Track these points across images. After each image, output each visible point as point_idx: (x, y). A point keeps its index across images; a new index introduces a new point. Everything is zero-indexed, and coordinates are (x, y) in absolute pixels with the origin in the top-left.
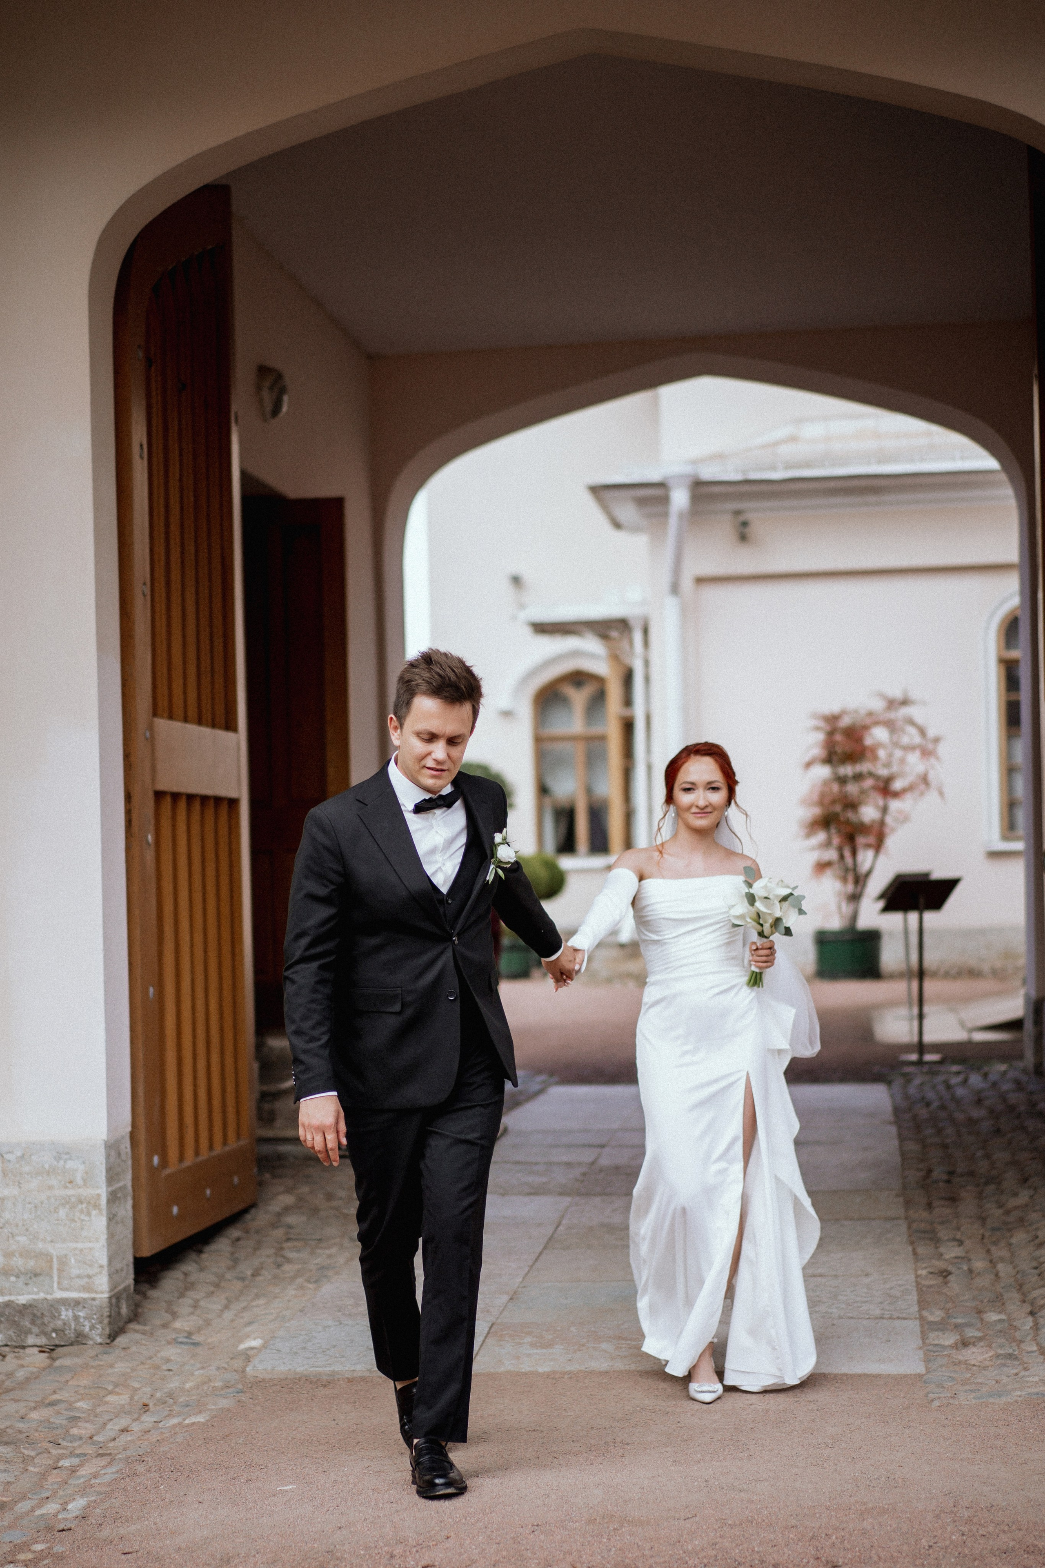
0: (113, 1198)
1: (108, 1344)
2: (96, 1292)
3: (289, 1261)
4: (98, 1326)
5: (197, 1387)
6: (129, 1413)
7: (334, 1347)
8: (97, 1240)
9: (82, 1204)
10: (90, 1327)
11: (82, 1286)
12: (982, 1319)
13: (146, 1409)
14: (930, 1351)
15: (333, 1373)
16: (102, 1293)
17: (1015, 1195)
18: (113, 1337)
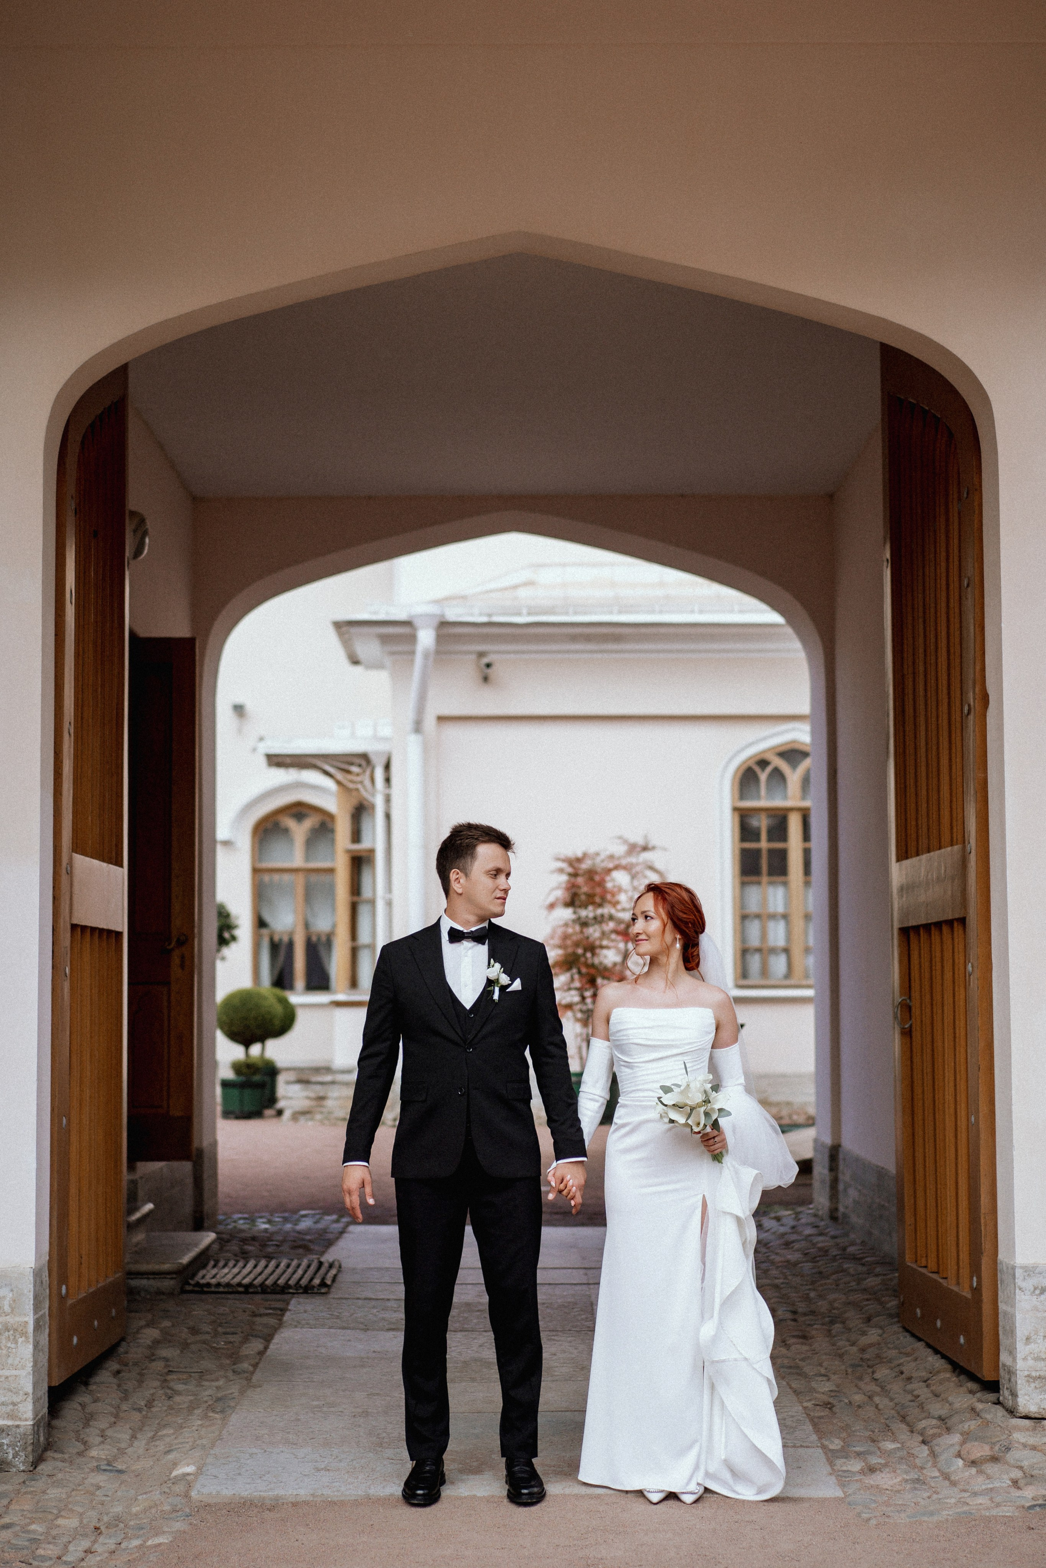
0: (38, 1327)
1: (30, 1471)
2: (20, 1419)
3: (178, 1393)
4: (20, 1453)
5: (145, 1511)
6: (85, 1535)
7: (269, 1473)
8: (23, 1367)
9: (9, 1331)
10: (13, 1454)
11: (7, 1413)
12: (879, 1448)
13: (99, 1532)
14: (842, 1477)
15: (277, 1498)
16: (26, 1420)
17: (864, 1333)
18: (35, 1464)
